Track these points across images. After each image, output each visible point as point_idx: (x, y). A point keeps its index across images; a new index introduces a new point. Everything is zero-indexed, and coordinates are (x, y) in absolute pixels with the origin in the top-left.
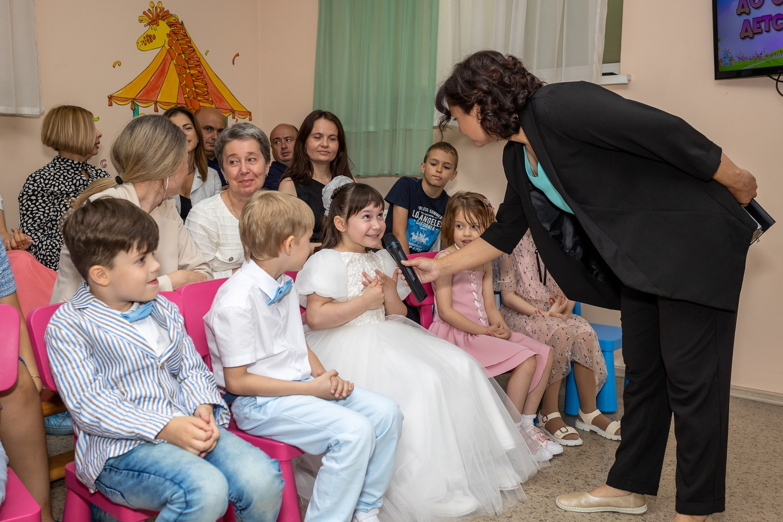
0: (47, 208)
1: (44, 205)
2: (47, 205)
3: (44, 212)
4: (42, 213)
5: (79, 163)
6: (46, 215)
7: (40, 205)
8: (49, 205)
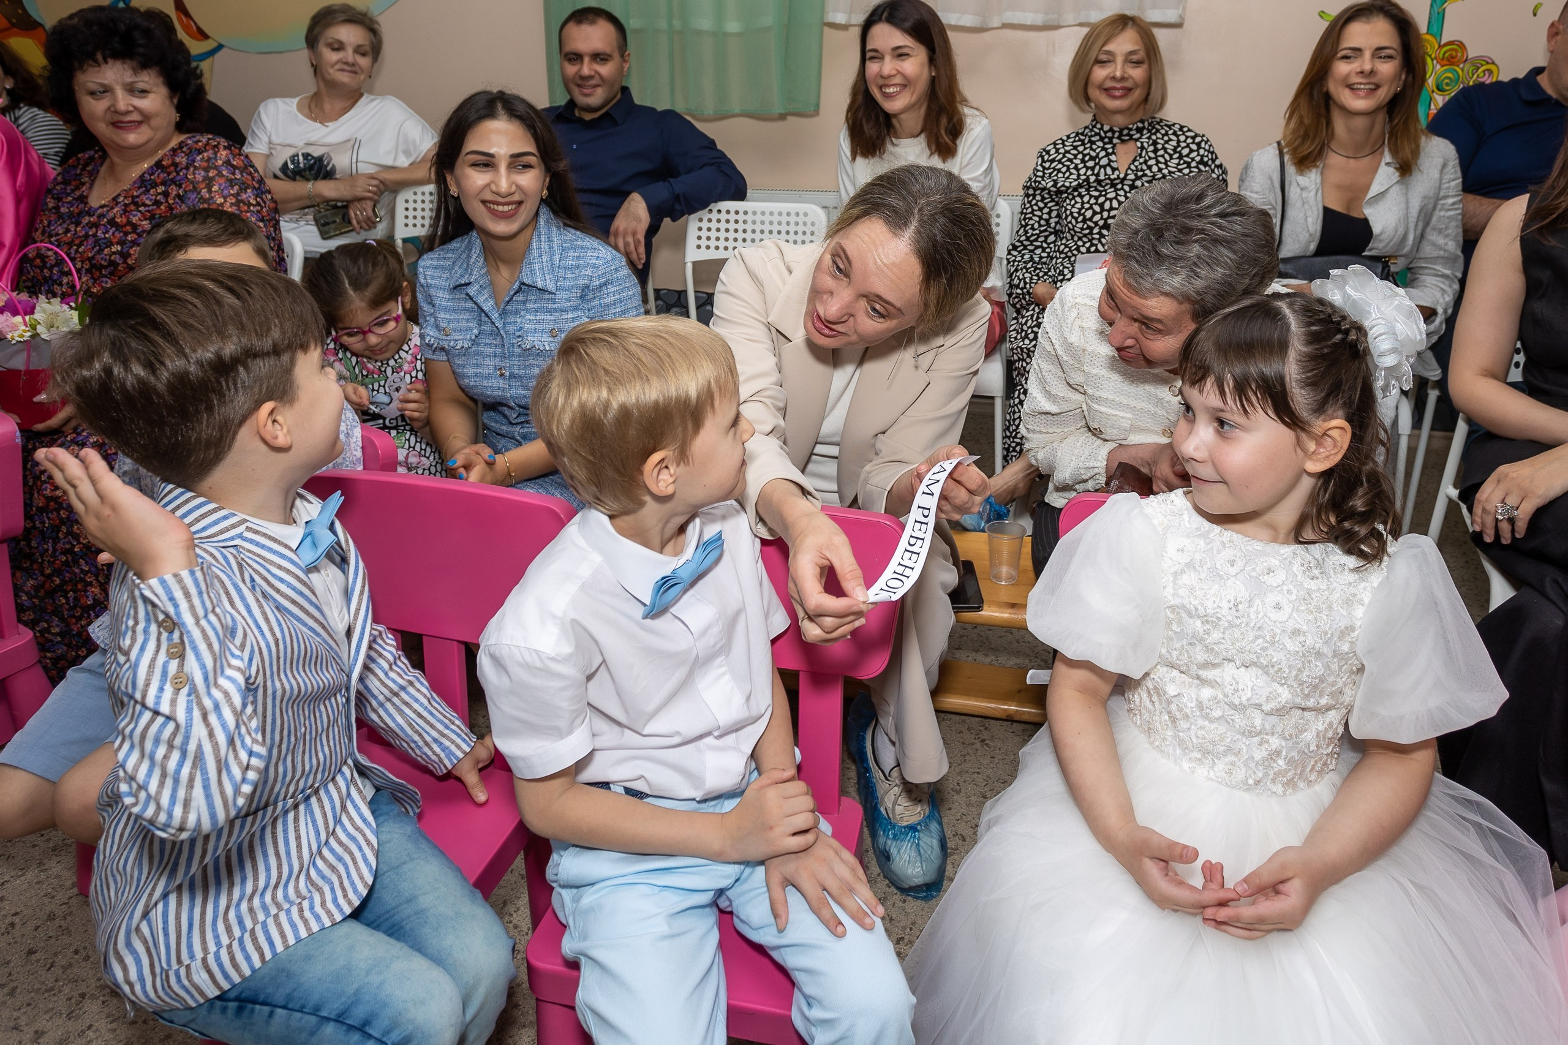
0: (1046, 210)
1: (1041, 205)
2: (1046, 204)
3: (1041, 218)
4: (1037, 219)
5: (1111, 130)
6: (1043, 222)
7: (1036, 204)
8: (1050, 205)
